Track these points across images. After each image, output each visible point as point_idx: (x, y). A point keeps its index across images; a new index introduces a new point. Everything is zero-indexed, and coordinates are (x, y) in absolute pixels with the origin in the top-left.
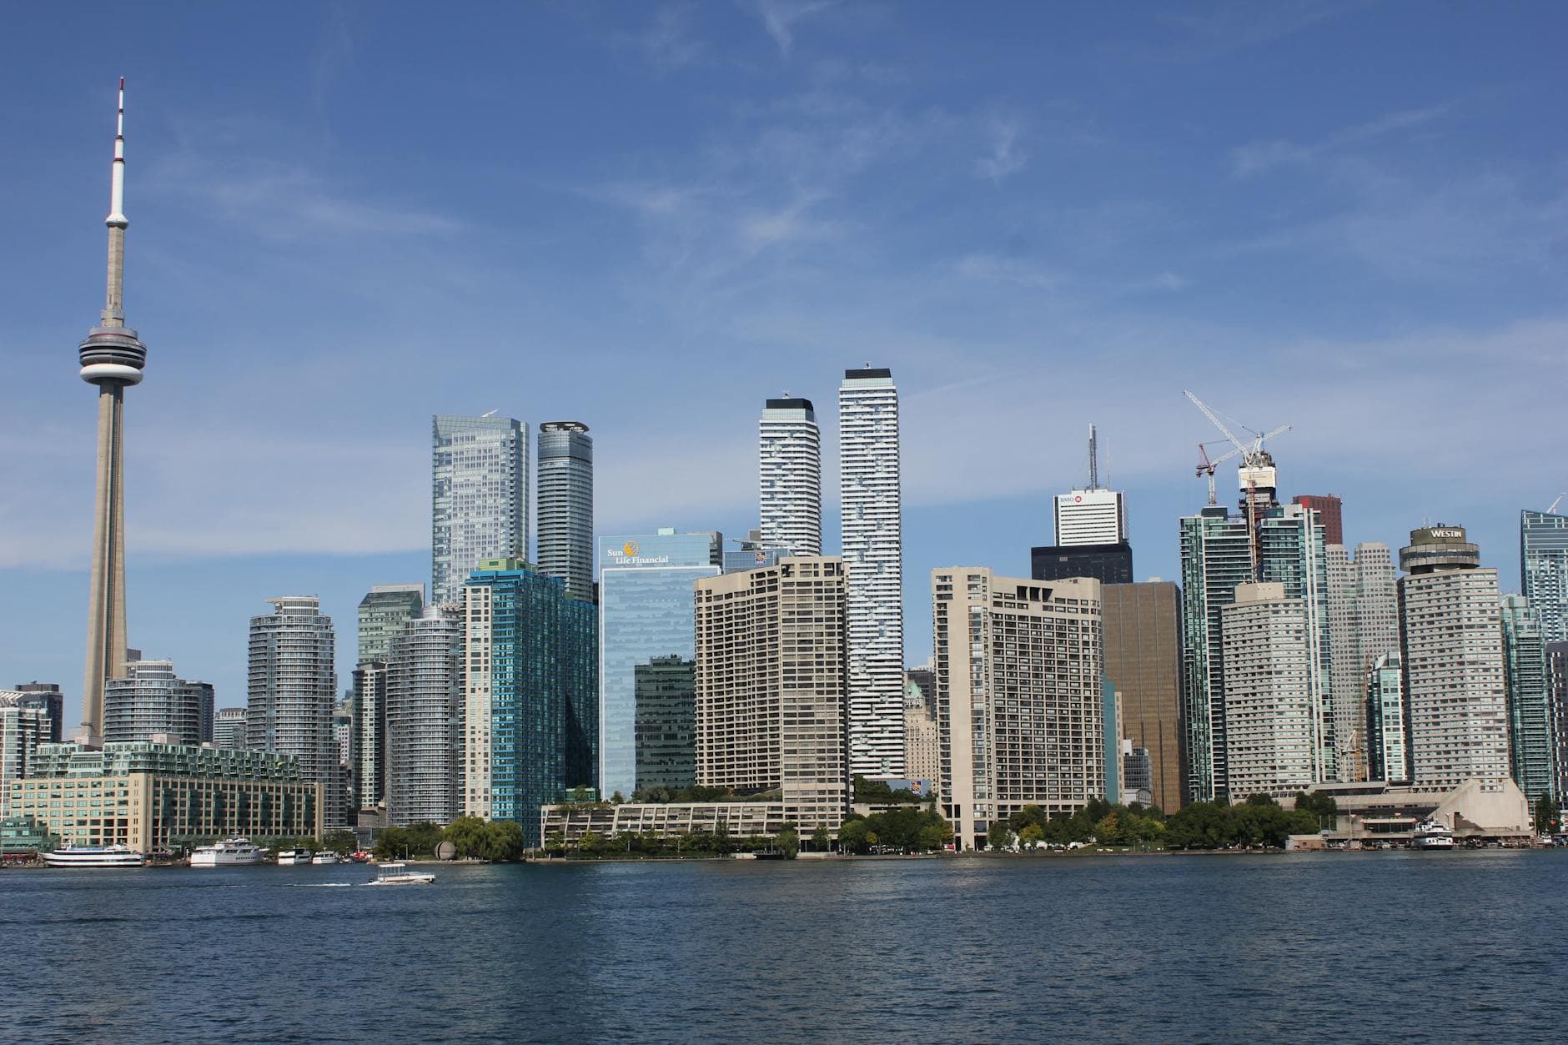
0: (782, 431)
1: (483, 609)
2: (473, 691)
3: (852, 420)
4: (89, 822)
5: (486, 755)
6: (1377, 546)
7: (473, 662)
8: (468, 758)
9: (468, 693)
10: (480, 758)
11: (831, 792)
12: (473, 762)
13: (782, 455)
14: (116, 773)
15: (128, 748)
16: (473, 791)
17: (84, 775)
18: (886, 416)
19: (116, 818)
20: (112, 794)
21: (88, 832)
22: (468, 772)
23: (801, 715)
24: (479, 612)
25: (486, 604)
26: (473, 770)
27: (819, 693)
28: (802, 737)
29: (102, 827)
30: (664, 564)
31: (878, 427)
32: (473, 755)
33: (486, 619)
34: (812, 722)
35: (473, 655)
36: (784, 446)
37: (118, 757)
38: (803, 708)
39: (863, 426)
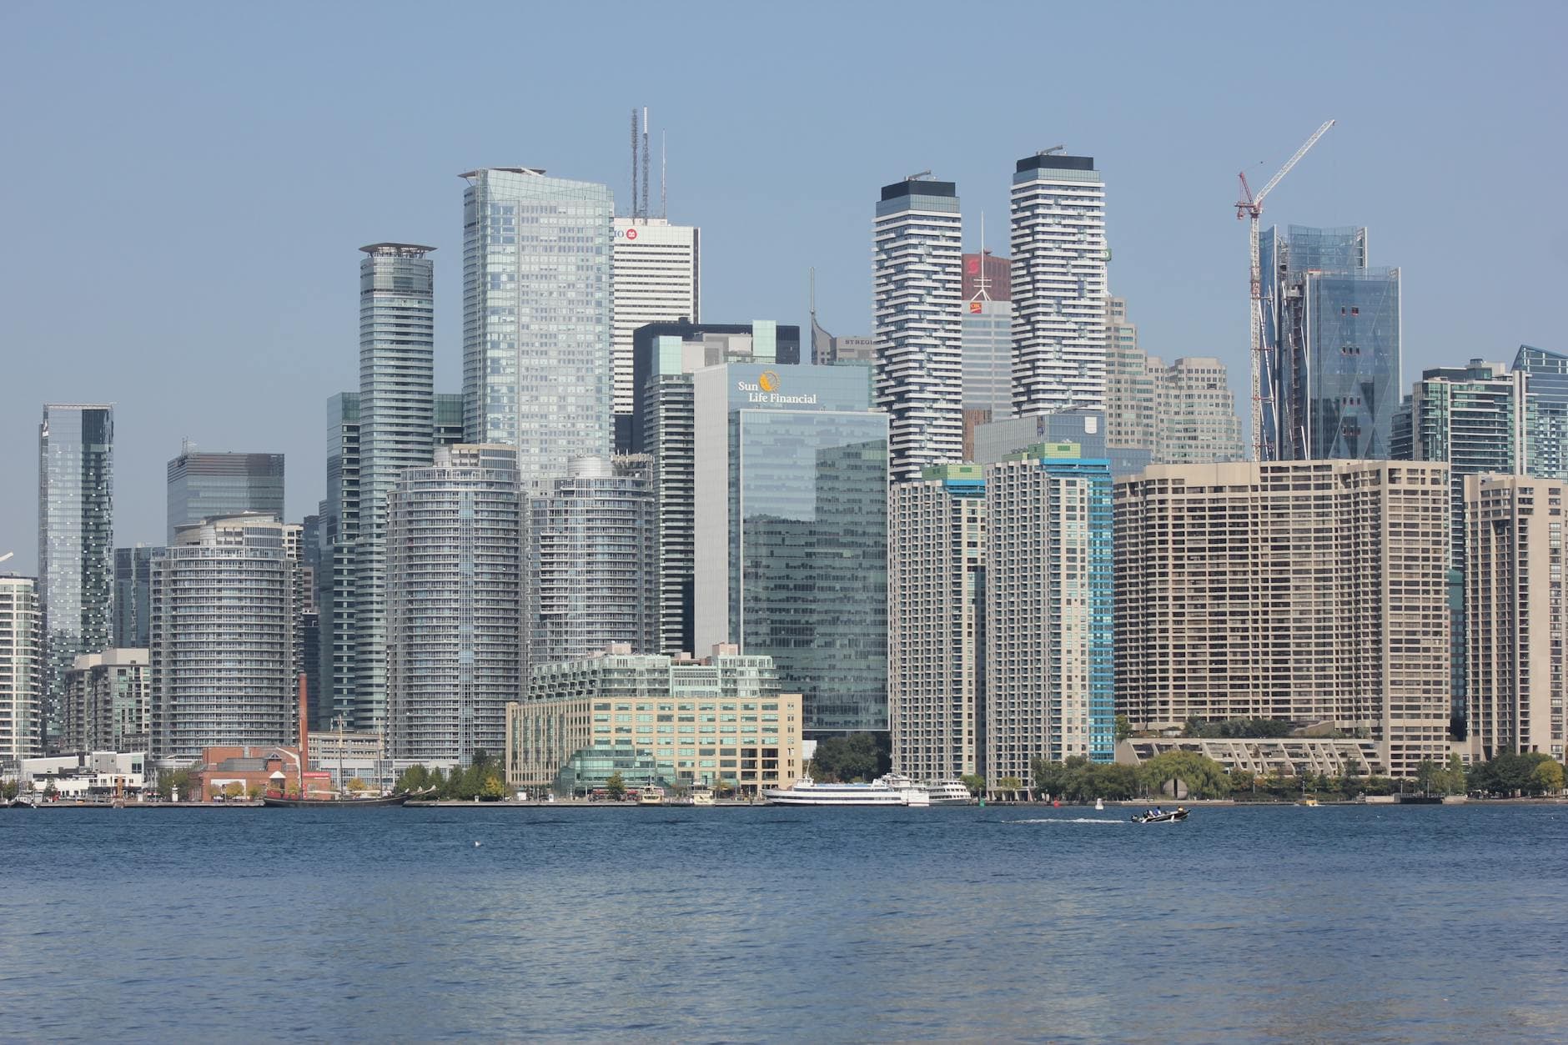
0: (932, 228)
1: (1078, 505)
2: (1069, 602)
3: (1048, 225)
4: (718, 752)
5: (1083, 679)
7: (1068, 568)
8: (1064, 682)
9: (1063, 604)
10: (1077, 682)
11: (1436, 729)
12: (1069, 687)
14: (744, 693)
15: (752, 663)
16: (1070, 721)
17: (694, 693)
18: (1090, 223)
19: (759, 748)
20: (754, 718)
21: (718, 764)
22: (1064, 698)
23: (1408, 641)
24: (1073, 509)
25: (1082, 500)
26: (1069, 696)
27: (1425, 617)
28: (1408, 666)
29: (738, 758)
30: (810, 407)
32: (1069, 678)
33: (1082, 518)
34: (1417, 650)
35: (1069, 559)
37: (742, 673)
38: (1408, 633)
39: (1063, 234)
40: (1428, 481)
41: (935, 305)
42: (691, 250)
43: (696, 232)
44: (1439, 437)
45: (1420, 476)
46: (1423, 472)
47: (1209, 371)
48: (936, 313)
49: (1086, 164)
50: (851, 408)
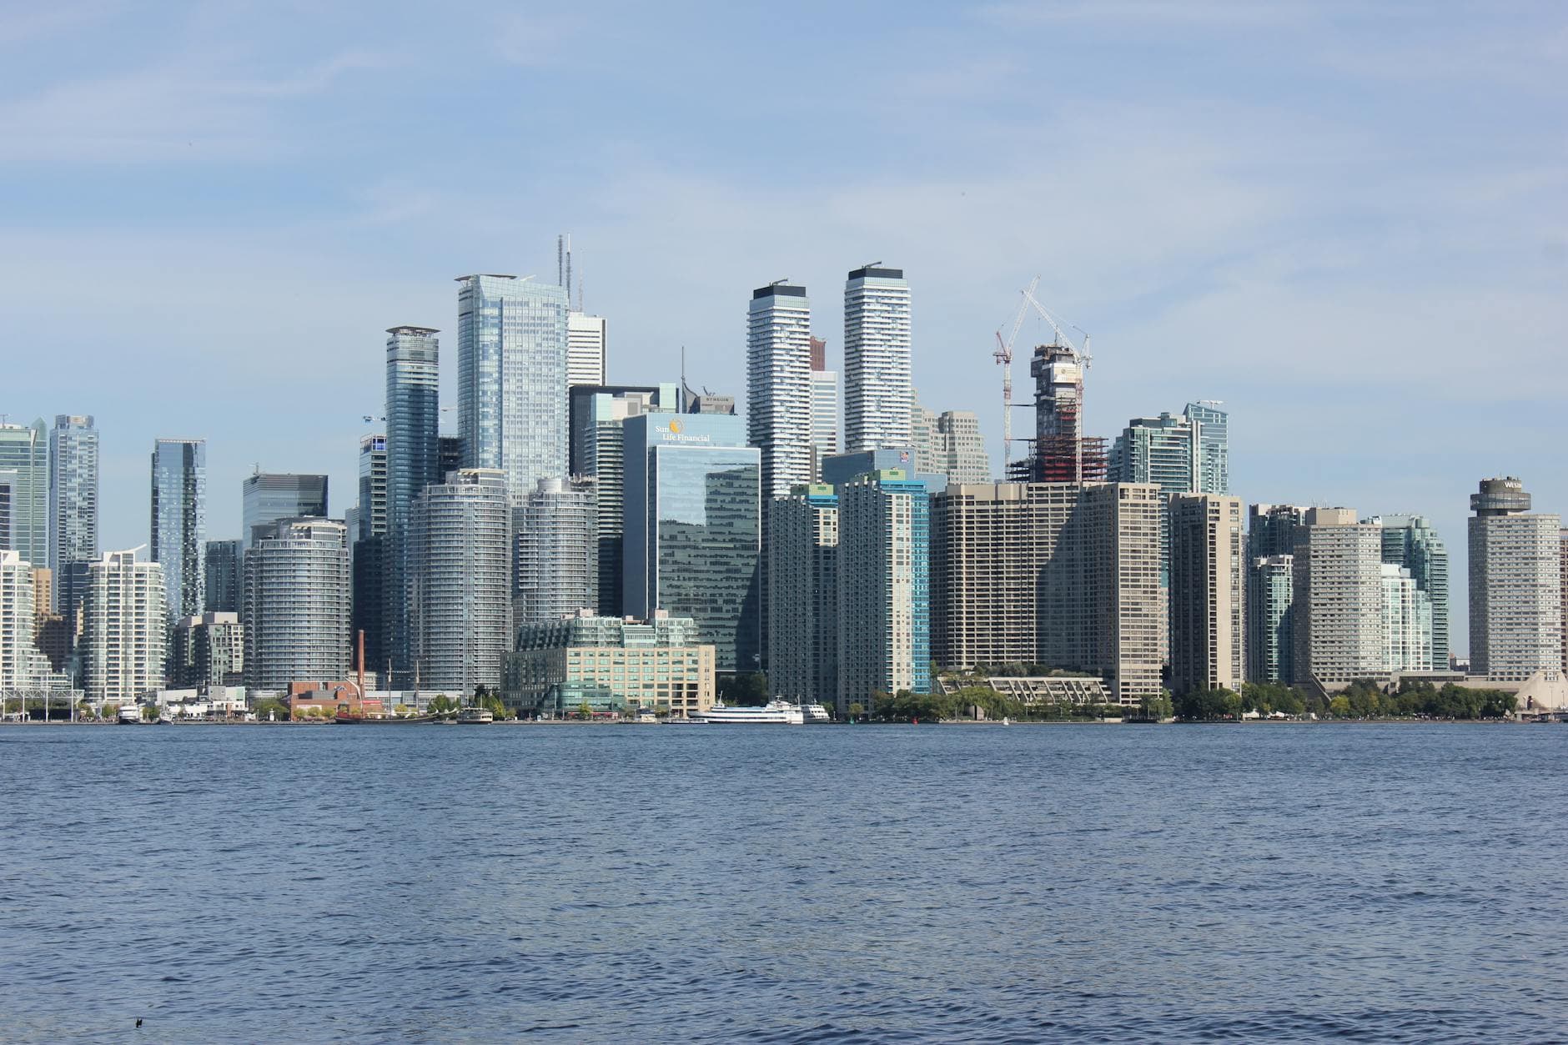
0: (790, 318)
1: (905, 513)
2: (898, 581)
3: (872, 317)
4: (656, 686)
5: (908, 635)
6: (969, 416)
7: (898, 557)
8: (895, 637)
9: (894, 583)
10: (903, 637)
11: (1152, 671)
12: (898, 641)
13: (789, 341)
14: (673, 644)
15: (679, 623)
16: (898, 664)
17: (639, 645)
18: (900, 316)
19: (685, 683)
20: (681, 662)
21: (656, 694)
22: (894, 649)
23: (1133, 609)
24: (902, 516)
25: (907, 510)
26: (898, 647)
27: (1145, 592)
28: (1133, 627)
29: (670, 690)
30: (706, 444)
31: (894, 325)
32: (898, 635)
33: (908, 522)
34: (1140, 615)
35: (898, 551)
36: (792, 333)
37: (672, 631)
38: (1133, 604)
39: (881, 323)
40: (1148, 497)
41: (792, 372)
42: (600, 334)
43: (604, 322)
44: (1142, 467)
45: (1142, 494)
46: (1144, 491)
47: (966, 421)
48: (792, 378)
49: (898, 274)
50: (734, 445)
